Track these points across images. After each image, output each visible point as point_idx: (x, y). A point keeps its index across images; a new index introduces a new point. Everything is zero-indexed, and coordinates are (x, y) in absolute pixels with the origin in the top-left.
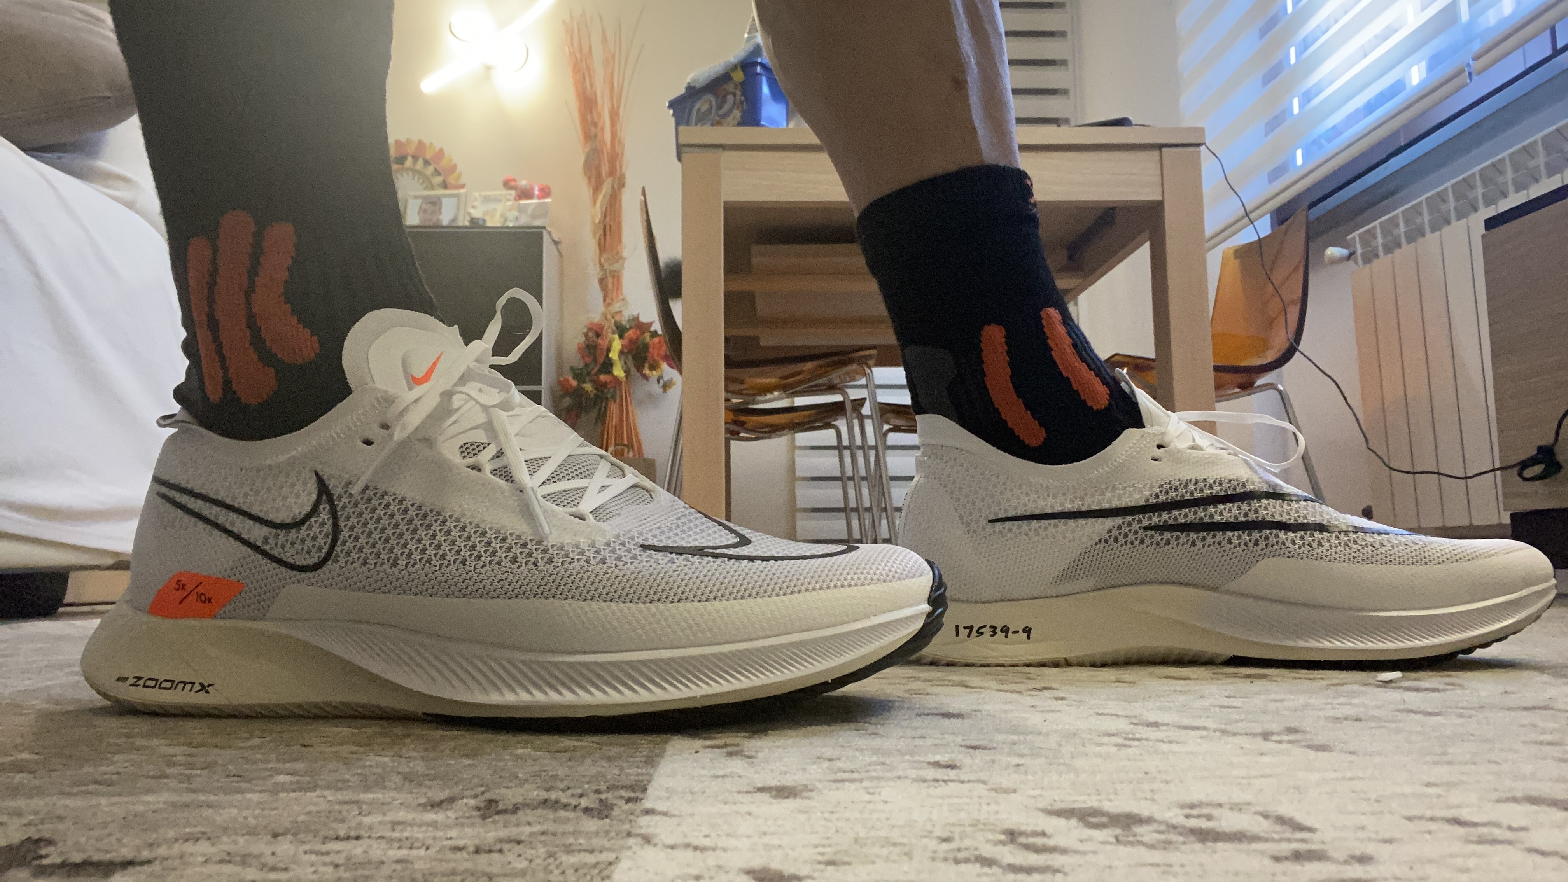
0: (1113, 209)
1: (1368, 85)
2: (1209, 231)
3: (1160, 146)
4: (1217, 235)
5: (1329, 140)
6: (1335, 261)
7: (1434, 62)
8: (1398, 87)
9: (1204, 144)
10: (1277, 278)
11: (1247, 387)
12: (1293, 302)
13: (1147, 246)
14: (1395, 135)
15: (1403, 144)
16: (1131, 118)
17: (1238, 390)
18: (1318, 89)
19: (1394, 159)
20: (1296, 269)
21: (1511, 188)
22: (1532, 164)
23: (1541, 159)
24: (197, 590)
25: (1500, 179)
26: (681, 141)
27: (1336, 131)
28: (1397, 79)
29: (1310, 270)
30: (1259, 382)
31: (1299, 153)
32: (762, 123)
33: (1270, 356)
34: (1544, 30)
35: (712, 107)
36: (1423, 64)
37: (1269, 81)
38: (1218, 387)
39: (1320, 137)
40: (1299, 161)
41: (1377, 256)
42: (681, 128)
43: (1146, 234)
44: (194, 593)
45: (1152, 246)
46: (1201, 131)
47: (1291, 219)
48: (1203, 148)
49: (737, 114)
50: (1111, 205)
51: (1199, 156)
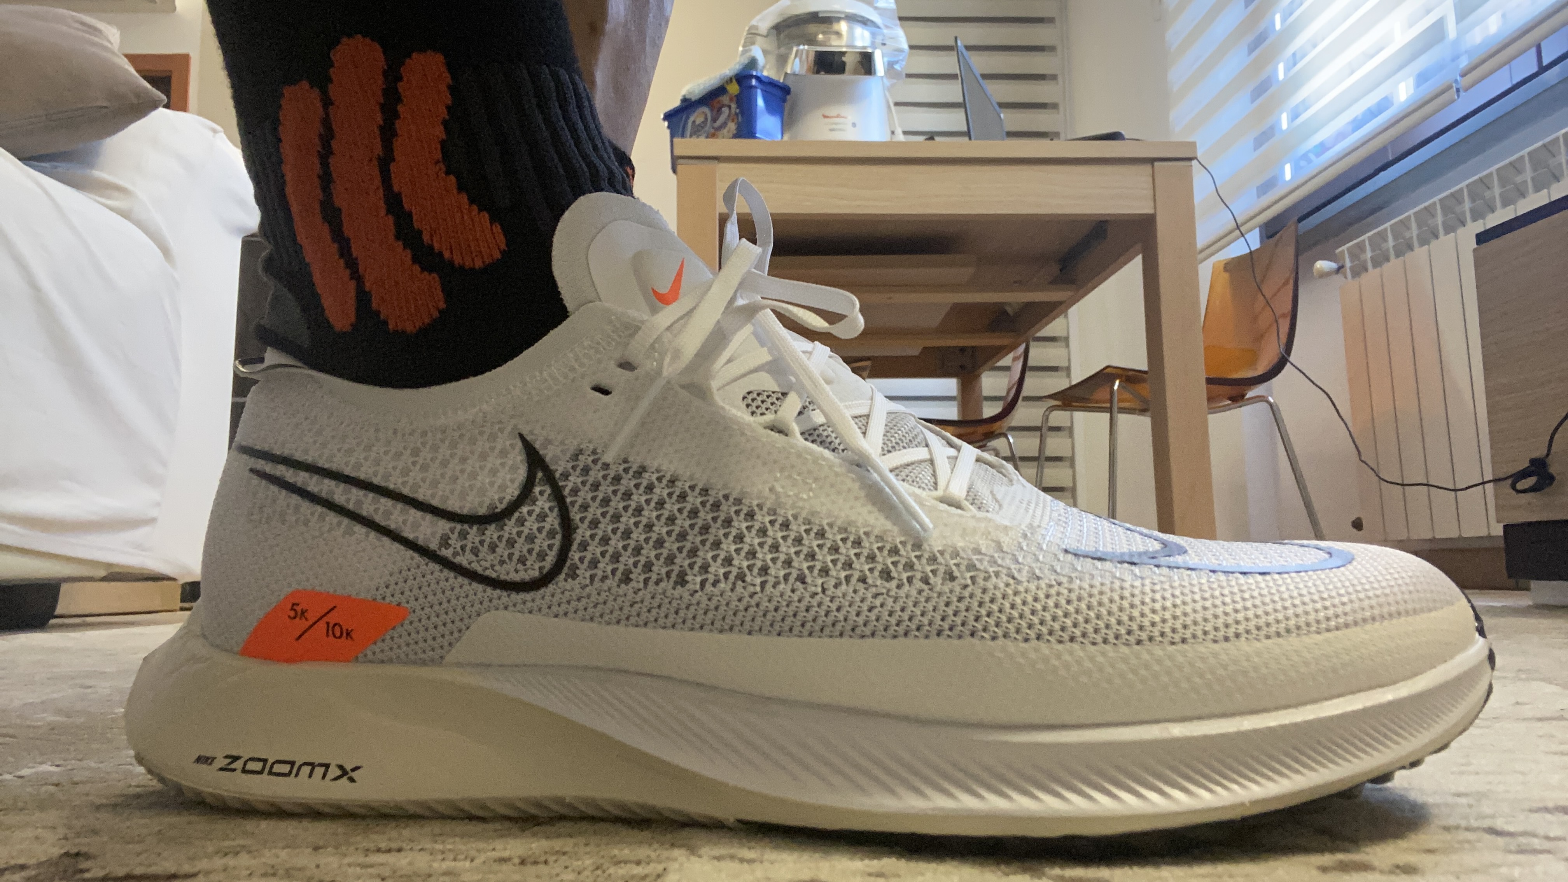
0: (1106, 221)
1: (1356, 100)
2: (1200, 243)
3: (1152, 161)
4: (1209, 246)
5: (1318, 155)
6: (1324, 275)
7: (1422, 78)
8: (1384, 104)
9: (1196, 158)
10: (1268, 291)
11: (1238, 399)
12: (1284, 316)
13: (1139, 259)
14: (1383, 150)
15: (1391, 159)
16: (1123, 133)
17: (1229, 402)
18: (1305, 105)
19: (1382, 174)
20: (1286, 283)
21: (1498, 203)
22: (1519, 179)
23: (1528, 174)
24: (326, 619)
25: (1487, 194)
26: (677, 153)
27: (1323, 148)
28: (1383, 96)
29: (1299, 282)
30: (1250, 394)
31: (1288, 168)
32: (757, 135)
33: (1261, 369)
34: (1530, 48)
35: (706, 119)
36: (1411, 81)
37: (1259, 96)
38: (1210, 399)
39: (1309, 151)
40: (1288, 176)
41: (1366, 270)
42: (676, 140)
43: (1139, 246)
44: (322, 625)
45: (1144, 258)
46: (1193, 145)
47: (1281, 232)
48: (1194, 162)
49: (732, 126)
50: (1104, 219)
51: (1191, 171)
